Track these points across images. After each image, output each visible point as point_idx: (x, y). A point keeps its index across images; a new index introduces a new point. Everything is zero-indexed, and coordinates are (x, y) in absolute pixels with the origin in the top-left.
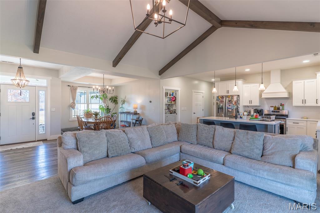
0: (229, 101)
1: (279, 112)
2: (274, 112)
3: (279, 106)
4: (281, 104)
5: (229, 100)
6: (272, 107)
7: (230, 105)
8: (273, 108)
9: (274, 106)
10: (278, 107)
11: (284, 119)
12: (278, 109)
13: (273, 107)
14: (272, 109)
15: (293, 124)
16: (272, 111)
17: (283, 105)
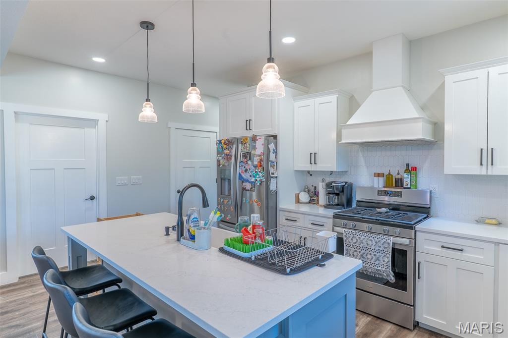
0: (245, 156)
1: (399, 195)
2: (387, 193)
3: (402, 172)
4: (408, 165)
5: (246, 151)
6: (379, 175)
7: (246, 171)
8: (381, 179)
9: (386, 173)
10: (399, 177)
11: (411, 227)
12: (397, 186)
13: (383, 175)
14: (379, 183)
15: (441, 249)
16: (380, 193)
17: (415, 169)
